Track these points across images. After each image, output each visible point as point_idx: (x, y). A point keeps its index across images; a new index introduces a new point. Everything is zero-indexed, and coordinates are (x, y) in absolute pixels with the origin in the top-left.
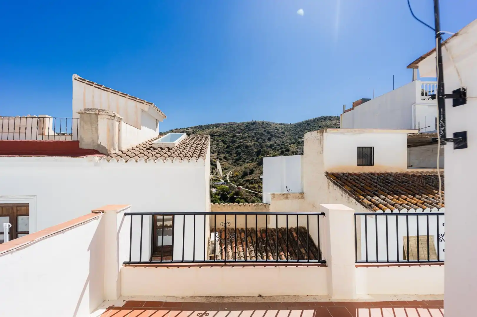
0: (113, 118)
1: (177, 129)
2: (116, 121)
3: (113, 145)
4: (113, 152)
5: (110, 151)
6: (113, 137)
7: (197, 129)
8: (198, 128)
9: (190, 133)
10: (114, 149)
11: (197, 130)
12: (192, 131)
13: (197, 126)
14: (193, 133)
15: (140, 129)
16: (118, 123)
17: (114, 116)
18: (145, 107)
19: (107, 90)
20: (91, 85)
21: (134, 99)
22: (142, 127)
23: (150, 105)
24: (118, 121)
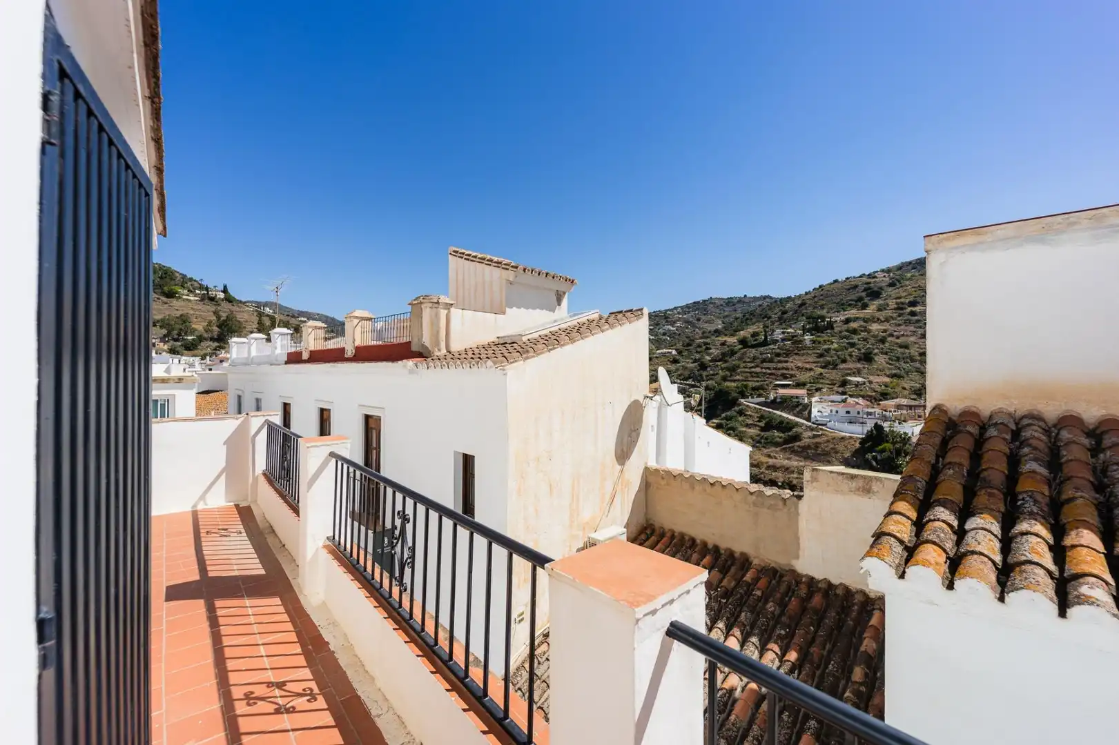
0: (436, 305)
1: (836, 281)
2: (441, 308)
3: (437, 344)
4: (437, 353)
5: (433, 353)
6: (438, 332)
7: (908, 271)
8: (913, 269)
9: (881, 288)
10: (439, 350)
11: (909, 275)
12: (887, 279)
13: (910, 263)
14: (892, 285)
15: (504, 313)
16: (446, 311)
17: (438, 303)
18: (510, 275)
19: (474, 259)
20: (462, 258)
21: (500, 265)
22: (508, 310)
23: (515, 270)
24: (445, 309)
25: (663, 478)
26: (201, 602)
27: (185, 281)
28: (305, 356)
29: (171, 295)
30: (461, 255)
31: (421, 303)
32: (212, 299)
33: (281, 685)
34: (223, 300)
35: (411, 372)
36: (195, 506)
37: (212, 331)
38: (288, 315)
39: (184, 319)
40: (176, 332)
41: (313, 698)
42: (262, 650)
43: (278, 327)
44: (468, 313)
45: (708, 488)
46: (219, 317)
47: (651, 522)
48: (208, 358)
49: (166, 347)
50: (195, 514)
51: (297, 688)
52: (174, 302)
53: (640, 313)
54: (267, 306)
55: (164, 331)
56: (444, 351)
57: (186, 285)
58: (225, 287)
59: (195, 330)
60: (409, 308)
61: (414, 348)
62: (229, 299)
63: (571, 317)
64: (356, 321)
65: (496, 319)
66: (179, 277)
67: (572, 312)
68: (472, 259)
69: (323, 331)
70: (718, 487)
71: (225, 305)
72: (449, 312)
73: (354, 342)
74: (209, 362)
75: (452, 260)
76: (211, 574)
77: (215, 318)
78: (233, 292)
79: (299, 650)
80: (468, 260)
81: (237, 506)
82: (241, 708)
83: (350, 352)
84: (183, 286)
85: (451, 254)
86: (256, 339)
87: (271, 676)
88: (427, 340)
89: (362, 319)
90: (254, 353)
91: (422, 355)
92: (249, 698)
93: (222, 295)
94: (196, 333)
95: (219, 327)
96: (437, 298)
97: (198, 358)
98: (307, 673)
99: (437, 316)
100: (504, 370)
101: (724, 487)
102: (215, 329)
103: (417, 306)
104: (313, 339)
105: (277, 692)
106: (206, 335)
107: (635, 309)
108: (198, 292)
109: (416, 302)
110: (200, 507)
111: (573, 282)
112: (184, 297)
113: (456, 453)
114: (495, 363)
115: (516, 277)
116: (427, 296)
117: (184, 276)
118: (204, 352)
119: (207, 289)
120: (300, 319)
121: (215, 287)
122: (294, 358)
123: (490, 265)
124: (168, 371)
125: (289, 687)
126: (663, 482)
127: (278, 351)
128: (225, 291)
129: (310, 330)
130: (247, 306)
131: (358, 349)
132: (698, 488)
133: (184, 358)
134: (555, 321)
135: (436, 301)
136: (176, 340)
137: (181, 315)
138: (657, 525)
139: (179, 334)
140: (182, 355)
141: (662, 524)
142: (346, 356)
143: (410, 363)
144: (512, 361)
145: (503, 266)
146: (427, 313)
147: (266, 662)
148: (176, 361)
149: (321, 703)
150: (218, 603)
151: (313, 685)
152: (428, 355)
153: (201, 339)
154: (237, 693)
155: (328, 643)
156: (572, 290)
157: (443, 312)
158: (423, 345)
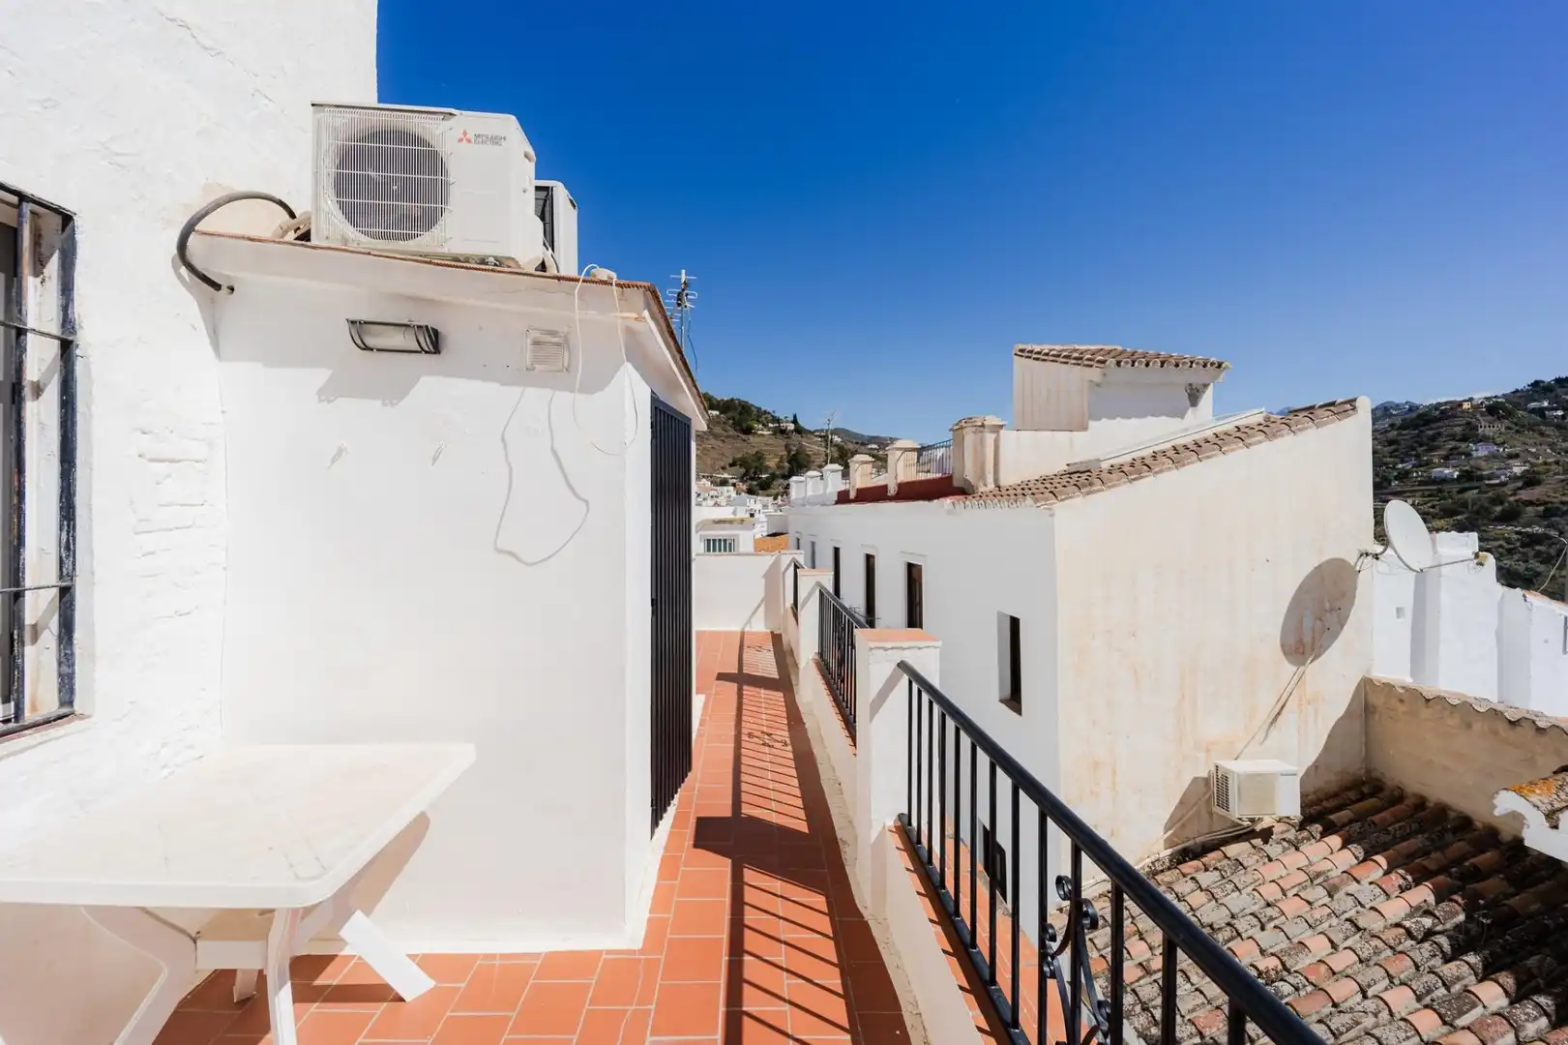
0: (981, 429)
2: (988, 433)
3: (982, 477)
4: (982, 489)
5: (977, 488)
6: (984, 464)
10: (985, 485)
15: (1085, 428)
16: (994, 436)
17: (983, 426)
18: (1095, 373)
19: (1046, 358)
20: (1030, 357)
21: (1080, 362)
22: (1092, 424)
23: (1103, 365)
24: (992, 432)
25: (1401, 701)
26: (736, 685)
27: (761, 415)
28: (852, 495)
29: (748, 431)
30: (1029, 354)
31: (962, 428)
32: (783, 432)
33: (769, 735)
34: (792, 432)
35: (949, 512)
36: (743, 628)
37: (783, 468)
38: (857, 443)
39: (759, 457)
40: (752, 470)
41: (786, 744)
42: (764, 716)
43: (831, 463)
44: (1027, 436)
45: (1503, 729)
46: (789, 452)
47: (1376, 774)
48: (779, 497)
49: (745, 487)
50: (743, 634)
51: (779, 739)
52: (751, 438)
53: (1348, 406)
54: (835, 434)
55: (743, 470)
56: (991, 486)
57: (760, 420)
58: (795, 417)
59: (768, 467)
60: (950, 435)
61: (956, 483)
62: (799, 430)
63: (1218, 420)
64: (899, 453)
65: (1071, 441)
66: (755, 412)
67: (1219, 413)
68: (1043, 357)
69: (870, 466)
70: (1526, 731)
71: (795, 437)
72: (998, 435)
73: (896, 478)
74: (780, 502)
75: (1019, 363)
76: (744, 672)
77: (785, 453)
78: (802, 422)
79: (786, 722)
80: (1037, 359)
81: (772, 633)
82: (744, 737)
83: (892, 490)
84: (758, 422)
85: (1016, 354)
86: (812, 477)
87: (765, 729)
88: (970, 474)
89: (906, 450)
90: (810, 493)
91: (964, 491)
92: (750, 735)
93: (791, 427)
94: (770, 471)
95: (789, 462)
96: (982, 419)
97: (772, 498)
98: (787, 734)
99: (982, 442)
100: (1049, 509)
101: (1540, 730)
102: (787, 464)
103: (958, 430)
104: (863, 474)
105: (766, 737)
106: (777, 473)
107: (1339, 401)
108: (771, 425)
109: (957, 427)
110: (747, 629)
111: (1220, 366)
112: (760, 432)
113: (1000, 615)
114: (1036, 501)
115: (1105, 375)
116: (971, 419)
117: (759, 409)
118: (776, 491)
119: (778, 421)
120: (869, 446)
121: (786, 417)
122: (843, 498)
123: (1067, 363)
124: (734, 513)
125: (773, 736)
126: (1402, 708)
127: (829, 490)
128: (795, 421)
129: (857, 465)
130: (816, 436)
131: (900, 486)
132: (1477, 726)
133: (759, 498)
134: (1186, 430)
135: (980, 424)
136: (752, 479)
137: (757, 452)
138: (1389, 783)
139: (755, 473)
140: (758, 495)
141: (1400, 782)
142: (889, 494)
143: (947, 501)
144: (1063, 497)
145: (1086, 363)
146: (970, 438)
147: (765, 723)
148: (752, 501)
149: (790, 748)
150: (745, 687)
151: (788, 740)
152: (970, 491)
153: (773, 477)
154: (744, 731)
155: (804, 724)
156: (1220, 380)
157: (990, 438)
158: (966, 481)
